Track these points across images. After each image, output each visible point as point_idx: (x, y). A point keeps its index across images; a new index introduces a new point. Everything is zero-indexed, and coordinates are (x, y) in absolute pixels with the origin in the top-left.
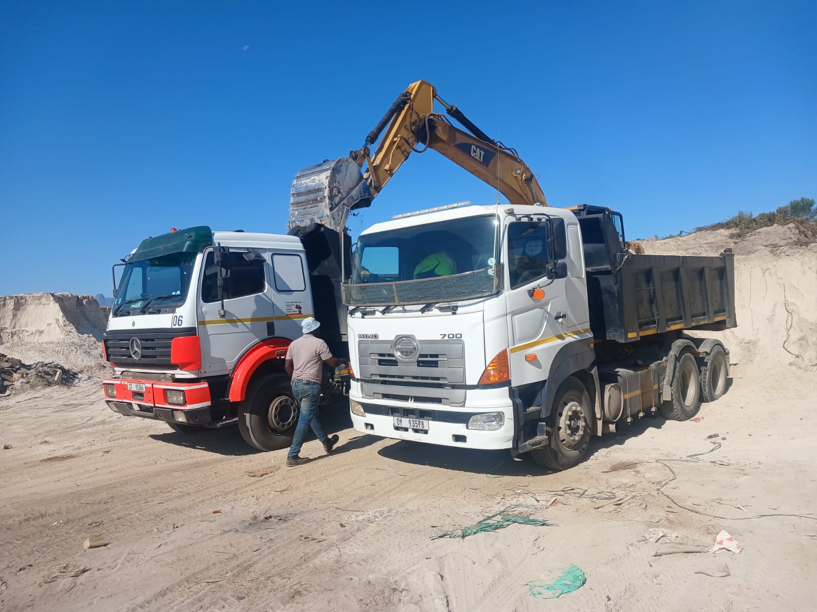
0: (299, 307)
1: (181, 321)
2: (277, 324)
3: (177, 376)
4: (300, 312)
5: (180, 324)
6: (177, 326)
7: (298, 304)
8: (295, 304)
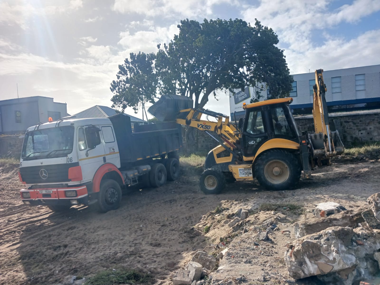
0: (113, 149)
1: (72, 160)
2: (107, 157)
3: (69, 185)
4: (114, 151)
5: (71, 161)
6: (70, 162)
7: (113, 148)
8: (112, 148)
